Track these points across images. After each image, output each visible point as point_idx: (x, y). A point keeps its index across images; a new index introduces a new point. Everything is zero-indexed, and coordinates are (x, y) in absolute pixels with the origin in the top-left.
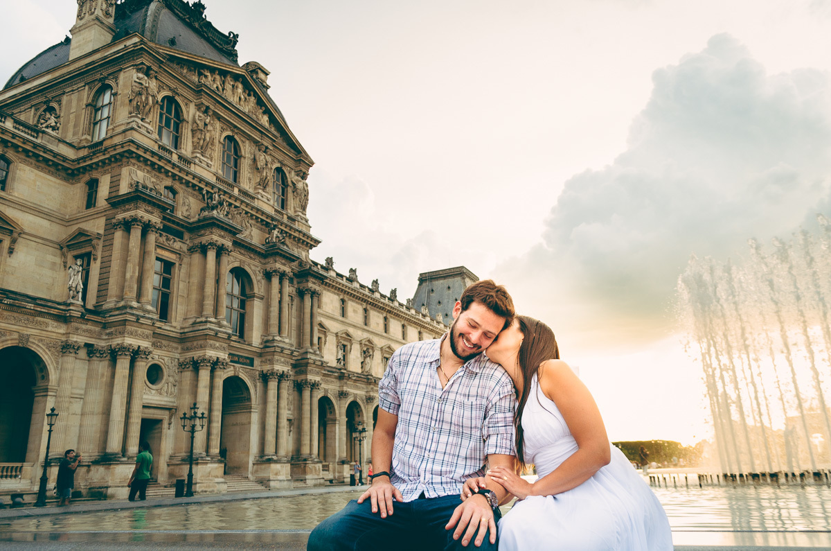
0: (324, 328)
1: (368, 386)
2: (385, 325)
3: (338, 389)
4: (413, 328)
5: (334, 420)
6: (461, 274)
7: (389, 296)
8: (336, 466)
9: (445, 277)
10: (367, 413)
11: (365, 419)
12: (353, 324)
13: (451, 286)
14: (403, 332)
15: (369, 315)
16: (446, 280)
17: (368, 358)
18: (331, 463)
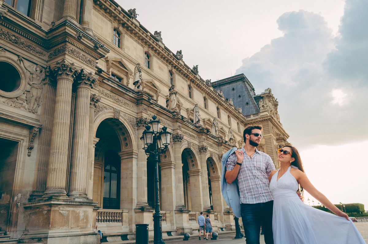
0: (126, 68)
1: (175, 124)
2: (190, 93)
3: (135, 115)
4: (213, 103)
5: (130, 154)
6: (241, 79)
7: (192, 69)
8: (133, 214)
9: (229, 83)
10: (175, 153)
11: (172, 159)
12: (159, 78)
13: (235, 88)
14: (205, 104)
15: (174, 77)
16: (231, 85)
17: (174, 95)
18: (125, 211)
